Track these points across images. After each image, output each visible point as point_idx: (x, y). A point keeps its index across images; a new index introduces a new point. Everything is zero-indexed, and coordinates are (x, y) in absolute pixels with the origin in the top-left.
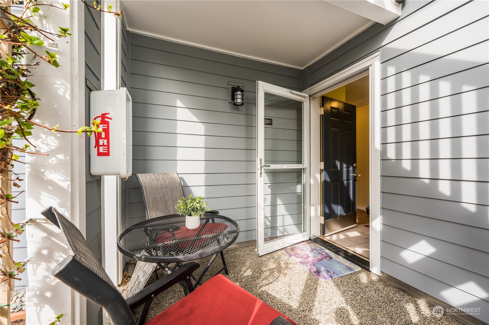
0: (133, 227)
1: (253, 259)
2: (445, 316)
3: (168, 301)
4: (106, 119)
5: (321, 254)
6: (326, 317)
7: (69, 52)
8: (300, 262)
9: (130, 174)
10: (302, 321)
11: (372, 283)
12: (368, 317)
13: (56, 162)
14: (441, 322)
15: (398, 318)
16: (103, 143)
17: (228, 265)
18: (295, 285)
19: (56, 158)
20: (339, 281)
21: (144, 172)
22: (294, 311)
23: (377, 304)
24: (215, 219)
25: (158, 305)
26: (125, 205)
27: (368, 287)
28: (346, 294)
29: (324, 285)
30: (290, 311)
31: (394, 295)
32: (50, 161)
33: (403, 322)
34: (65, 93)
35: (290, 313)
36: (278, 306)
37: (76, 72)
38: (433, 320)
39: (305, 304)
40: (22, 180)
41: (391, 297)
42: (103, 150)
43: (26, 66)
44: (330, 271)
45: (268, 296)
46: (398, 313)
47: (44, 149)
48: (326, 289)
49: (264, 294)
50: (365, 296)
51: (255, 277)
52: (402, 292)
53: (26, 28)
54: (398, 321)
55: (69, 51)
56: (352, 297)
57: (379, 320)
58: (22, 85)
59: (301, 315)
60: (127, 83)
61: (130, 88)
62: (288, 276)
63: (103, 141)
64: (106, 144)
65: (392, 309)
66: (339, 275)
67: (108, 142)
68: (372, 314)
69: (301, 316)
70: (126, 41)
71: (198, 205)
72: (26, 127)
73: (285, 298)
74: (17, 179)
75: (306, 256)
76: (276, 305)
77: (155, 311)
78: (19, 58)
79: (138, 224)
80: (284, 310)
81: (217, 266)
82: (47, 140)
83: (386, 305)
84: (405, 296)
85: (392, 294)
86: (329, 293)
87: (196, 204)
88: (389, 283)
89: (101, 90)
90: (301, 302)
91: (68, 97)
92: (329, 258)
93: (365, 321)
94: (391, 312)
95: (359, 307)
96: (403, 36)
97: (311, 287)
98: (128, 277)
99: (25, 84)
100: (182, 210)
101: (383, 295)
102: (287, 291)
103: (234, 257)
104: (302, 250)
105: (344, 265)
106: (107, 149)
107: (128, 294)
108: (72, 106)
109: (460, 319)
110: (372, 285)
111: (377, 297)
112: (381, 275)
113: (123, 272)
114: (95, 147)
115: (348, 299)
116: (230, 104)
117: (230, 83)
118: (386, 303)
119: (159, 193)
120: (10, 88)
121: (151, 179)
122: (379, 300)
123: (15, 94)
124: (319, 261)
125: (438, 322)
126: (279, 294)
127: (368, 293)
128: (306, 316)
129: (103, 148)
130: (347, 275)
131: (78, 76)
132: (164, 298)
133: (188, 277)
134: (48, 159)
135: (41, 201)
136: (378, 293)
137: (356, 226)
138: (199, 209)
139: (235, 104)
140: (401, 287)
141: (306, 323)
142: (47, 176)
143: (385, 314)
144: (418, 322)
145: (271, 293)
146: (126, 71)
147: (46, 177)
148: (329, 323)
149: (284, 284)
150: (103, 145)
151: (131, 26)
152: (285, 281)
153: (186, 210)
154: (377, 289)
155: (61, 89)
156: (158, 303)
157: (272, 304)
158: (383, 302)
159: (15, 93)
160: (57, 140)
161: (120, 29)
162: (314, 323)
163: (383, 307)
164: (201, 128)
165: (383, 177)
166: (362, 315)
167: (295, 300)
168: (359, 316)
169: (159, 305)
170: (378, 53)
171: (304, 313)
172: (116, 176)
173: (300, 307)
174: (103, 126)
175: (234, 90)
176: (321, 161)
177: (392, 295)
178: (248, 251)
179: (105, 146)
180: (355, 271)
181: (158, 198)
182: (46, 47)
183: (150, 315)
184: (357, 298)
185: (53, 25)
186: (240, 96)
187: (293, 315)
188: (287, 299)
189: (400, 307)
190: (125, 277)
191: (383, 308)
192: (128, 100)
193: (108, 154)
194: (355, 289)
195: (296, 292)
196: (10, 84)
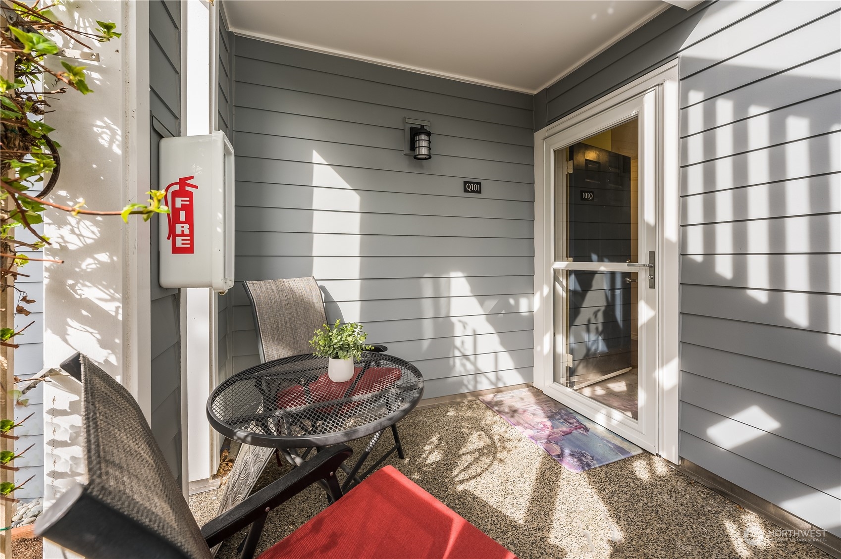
0: (237, 378)
1: (447, 430)
2: (804, 545)
3: (297, 506)
4: (187, 188)
5: (569, 422)
6: (580, 541)
7: (120, 69)
8: (531, 437)
9: (231, 284)
10: (538, 550)
11: (664, 479)
12: (658, 543)
13: (94, 266)
14: (796, 556)
15: (714, 547)
16: (183, 231)
17: (404, 441)
18: (523, 480)
19: (95, 259)
20: (602, 473)
21: (258, 277)
22: (521, 529)
23: (674, 518)
24: (382, 362)
25: (279, 513)
26: (225, 336)
27: (657, 485)
28: (616, 499)
29: (575, 480)
30: (514, 529)
31: (706, 502)
32: (84, 266)
33: (726, 555)
34: (111, 142)
35: (515, 532)
36: (493, 519)
37: (133, 104)
38: (781, 553)
39: (542, 516)
40: (32, 302)
41: (699, 506)
42: (183, 244)
43: (43, 95)
44: (586, 454)
45: (474, 499)
46: (714, 538)
47: (74, 243)
48: (579, 488)
49: (467, 496)
50: (651, 503)
51: (451, 464)
52: (720, 496)
53: (43, 27)
54: (714, 552)
55: (119, 66)
56: (627, 504)
57: (680, 550)
58: (30, 128)
59: (536, 537)
60: (229, 123)
61: (235, 132)
62: (510, 463)
63: (183, 227)
64: (187, 232)
65: (702, 529)
66: (602, 462)
67: (191, 229)
68: (665, 538)
69: (536, 539)
70: (227, 50)
71: (350, 339)
72: (30, 208)
73: (506, 503)
74: (24, 299)
75: (542, 426)
76: (489, 517)
77: (275, 524)
78: (32, 81)
79: (244, 372)
80: (504, 526)
81: (385, 442)
82: (78, 228)
83: (692, 520)
84: (725, 503)
85: (701, 500)
86: (585, 496)
87: (346, 337)
88: (695, 478)
89: (180, 136)
90: (535, 512)
91: (117, 150)
92: (582, 429)
93: (654, 551)
94: (701, 534)
95: (642, 524)
96: (723, 29)
97: (551, 483)
98: (229, 461)
99: (37, 127)
100: (322, 348)
101: (685, 502)
102: (509, 492)
103: (414, 427)
104: (534, 414)
105: (611, 443)
106: (189, 242)
107: (228, 493)
108: (126, 166)
109: (834, 551)
110: (664, 481)
111: (674, 505)
112: (680, 464)
113: (221, 451)
114: (168, 238)
115: (621, 508)
116: (407, 156)
117: (407, 121)
118: (691, 518)
119: (283, 314)
120: (9, 135)
121: (270, 291)
122: (678, 510)
123: (19, 145)
124: (565, 435)
125: (792, 556)
126: (494, 495)
127: (657, 498)
128: (545, 539)
129: (182, 240)
130: (617, 462)
131: (135, 112)
132: (290, 501)
133: (331, 473)
134: (80, 262)
135: (67, 337)
136: (676, 497)
137: (630, 371)
138: (352, 346)
139: (415, 157)
140: (718, 487)
141: (543, 552)
142: (79, 292)
143: (690, 538)
144: (753, 555)
145: (480, 494)
146: (227, 102)
147: (77, 294)
148: (586, 554)
149: (502, 477)
150: (183, 234)
151: (236, 24)
152: (505, 471)
153: (329, 347)
154: (673, 490)
155: (104, 136)
156: (279, 510)
157: (483, 515)
158: (685, 515)
159: (19, 143)
160: (97, 227)
161: (216, 30)
162: (558, 554)
163: (685, 524)
164: (354, 200)
165: (684, 286)
166: (647, 539)
167: (524, 508)
168: (642, 540)
169: (281, 513)
170: (676, 62)
171: (541, 534)
172: (208, 289)
173: (533, 522)
174: (182, 201)
175: (415, 133)
176: (567, 257)
177: (702, 503)
178: (439, 414)
179: (187, 235)
180: (631, 455)
181: (282, 324)
182: (79, 60)
183: (265, 532)
184: (636, 507)
185: (91, 20)
186: (424, 144)
187: (521, 537)
188: (509, 505)
189: (718, 525)
190: (224, 461)
191: (687, 526)
192: (226, 153)
193: (190, 250)
194: (632, 489)
195: (524, 493)
196: (10, 128)
